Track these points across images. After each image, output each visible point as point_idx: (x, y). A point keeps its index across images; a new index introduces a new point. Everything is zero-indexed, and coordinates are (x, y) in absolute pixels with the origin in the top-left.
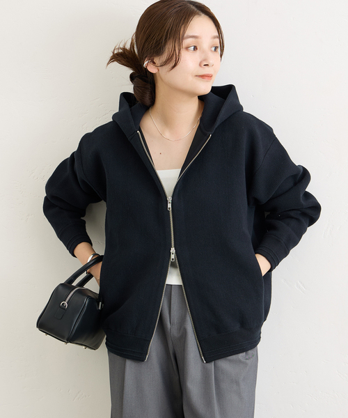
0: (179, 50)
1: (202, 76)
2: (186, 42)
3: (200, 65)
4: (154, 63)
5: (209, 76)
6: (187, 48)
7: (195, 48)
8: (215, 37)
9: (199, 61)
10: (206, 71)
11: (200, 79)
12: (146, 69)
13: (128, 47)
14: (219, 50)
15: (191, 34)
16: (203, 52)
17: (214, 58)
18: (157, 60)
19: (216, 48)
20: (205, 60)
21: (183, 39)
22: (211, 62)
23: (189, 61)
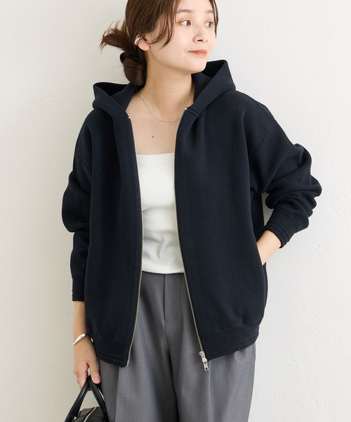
0: (172, 25)
1: (196, 52)
2: (179, 16)
3: (193, 40)
4: (146, 40)
5: (203, 52)
6: (180, 23)
7: (189, 23)
8: (209, 12)
9: (193, 36)
10: (200, 46)
11: (194, 54)
12: (137, 47)
13: (119, 28)
14: (213, 26)
15: (184, 8)
16: (197, 27)
17: (208, 33)
18: (148, 37)
19: (210, 23)
20: (199, 35)
21: (176, 12)
22: (205, 37)
23: (182, 37)
